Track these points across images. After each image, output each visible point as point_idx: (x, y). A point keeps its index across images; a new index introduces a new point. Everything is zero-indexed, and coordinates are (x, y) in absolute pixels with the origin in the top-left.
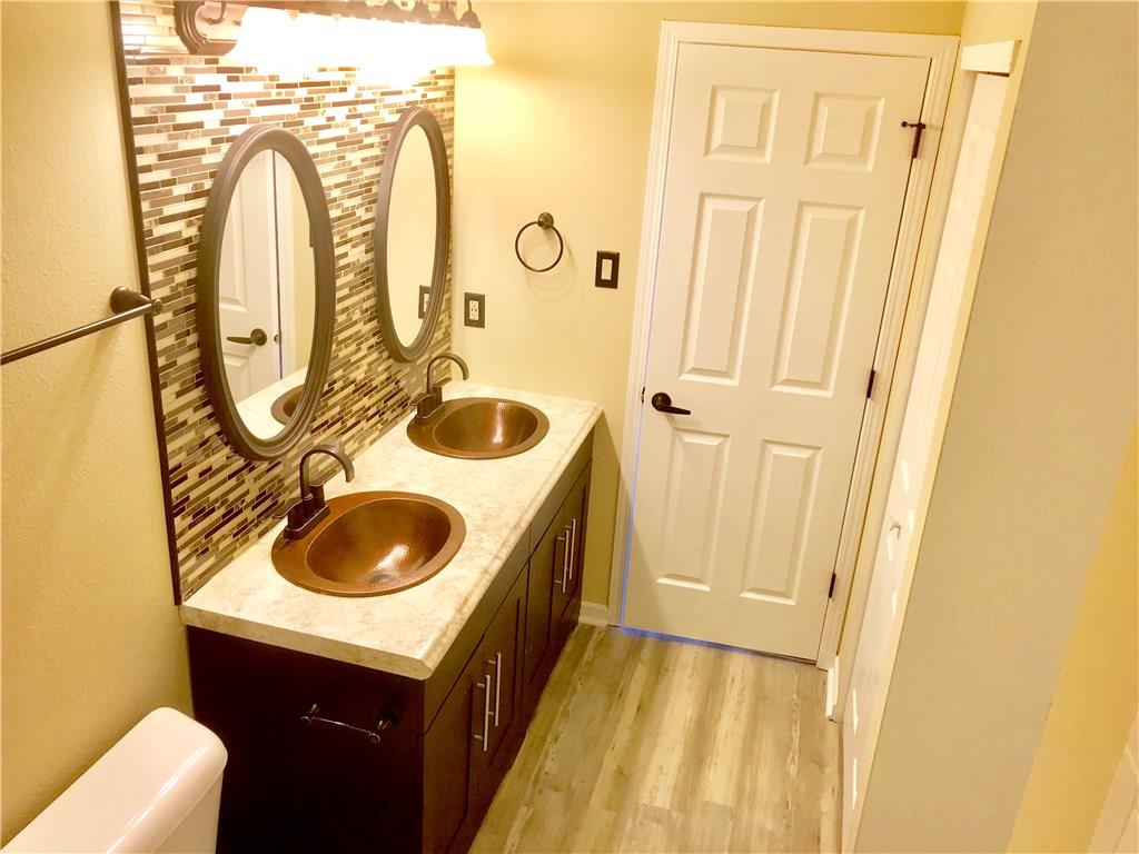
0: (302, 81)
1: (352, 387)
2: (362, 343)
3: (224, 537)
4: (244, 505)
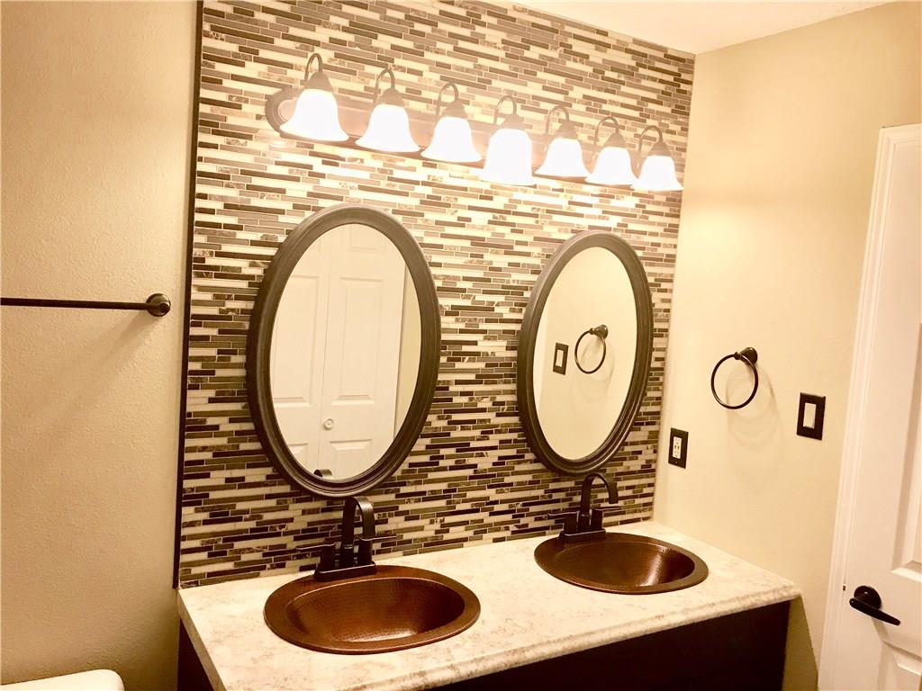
0: (426, 180)
2: (491, 432)
3: (250, 550)
4: (284, 530)
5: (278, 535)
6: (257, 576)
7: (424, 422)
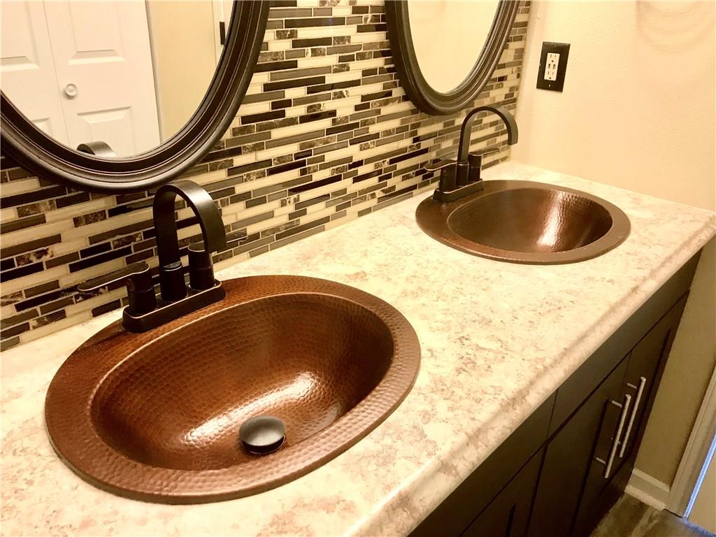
1: (326, 123)
4: (45, 259)
5: (38, 268)
6: (16, 343)
7: (261, 44)
